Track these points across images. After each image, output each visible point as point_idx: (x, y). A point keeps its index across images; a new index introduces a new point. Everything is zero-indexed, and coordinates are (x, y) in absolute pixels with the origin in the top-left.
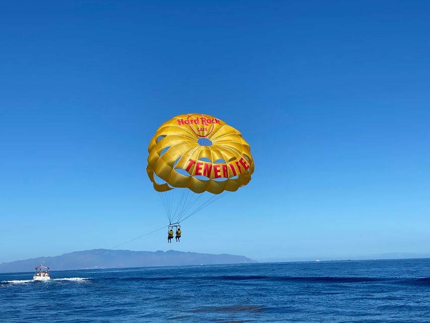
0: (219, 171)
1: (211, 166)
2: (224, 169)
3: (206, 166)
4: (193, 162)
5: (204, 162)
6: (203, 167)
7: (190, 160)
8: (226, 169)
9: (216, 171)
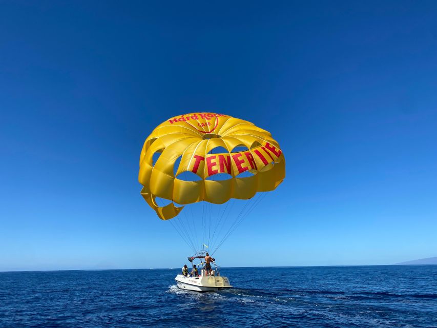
0: (243, 161)
1: (229, 158)
2: (248, 158)
3: (222, 158)
4: (200, 159)
5: (217, 155)
6: (216, 160)
7: (195, 156)
8: (251, 158)
9: (238, 163)
